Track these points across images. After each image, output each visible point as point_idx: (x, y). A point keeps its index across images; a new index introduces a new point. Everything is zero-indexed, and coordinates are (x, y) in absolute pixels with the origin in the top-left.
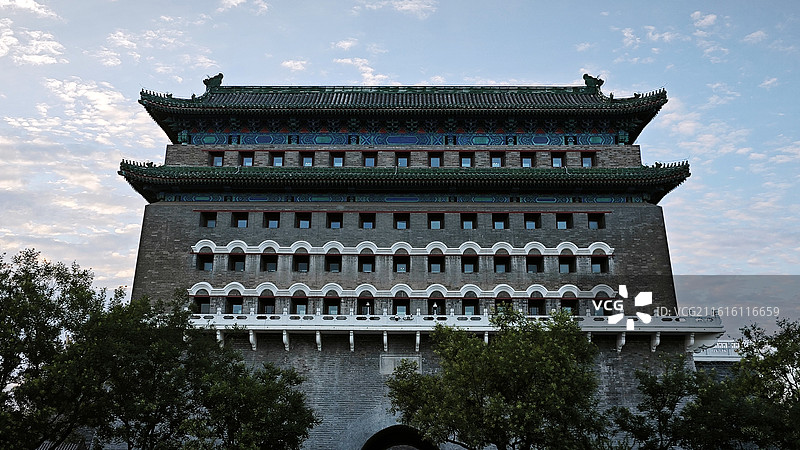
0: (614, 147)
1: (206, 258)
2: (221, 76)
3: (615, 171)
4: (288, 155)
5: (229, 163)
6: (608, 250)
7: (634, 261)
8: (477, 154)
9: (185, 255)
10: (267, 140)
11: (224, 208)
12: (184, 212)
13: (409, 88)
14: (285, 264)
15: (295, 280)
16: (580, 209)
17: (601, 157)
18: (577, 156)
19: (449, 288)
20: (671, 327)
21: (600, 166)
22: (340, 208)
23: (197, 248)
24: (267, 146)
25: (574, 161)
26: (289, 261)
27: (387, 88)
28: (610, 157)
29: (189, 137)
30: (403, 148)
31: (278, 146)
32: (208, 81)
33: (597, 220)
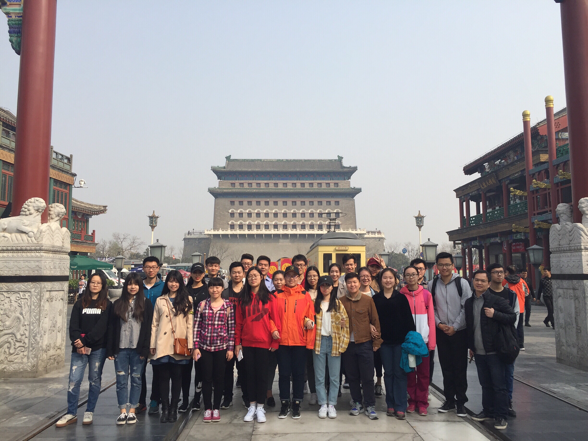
0: (343, 181)
1: (232, 214)
2: (230, 156)
3: (343, 189)
4: (253, 184)
5: (237, 188)
6: (340, 211)
8: (305, 184)
9: (227, 213)
10: (246, 179)
11: (237, 200)
12: (226, 201)
13: (287, 160)
15: (257, 220)
16: (333, 200)
17: (339, 184)
18: (333, 184)
19: (297, 221)
20: (354, 232)
21: (339, 187)
22: (268, 200)
23: (230, 211)
24: (247, 181)
25: (332, 186)
26: (255, 214)
27: (280, 160)
28: (342, 185)
29: (224, 178)
30: (285, 182)
31: (250, 181)
32: (227, 158)
33: (337, 203)
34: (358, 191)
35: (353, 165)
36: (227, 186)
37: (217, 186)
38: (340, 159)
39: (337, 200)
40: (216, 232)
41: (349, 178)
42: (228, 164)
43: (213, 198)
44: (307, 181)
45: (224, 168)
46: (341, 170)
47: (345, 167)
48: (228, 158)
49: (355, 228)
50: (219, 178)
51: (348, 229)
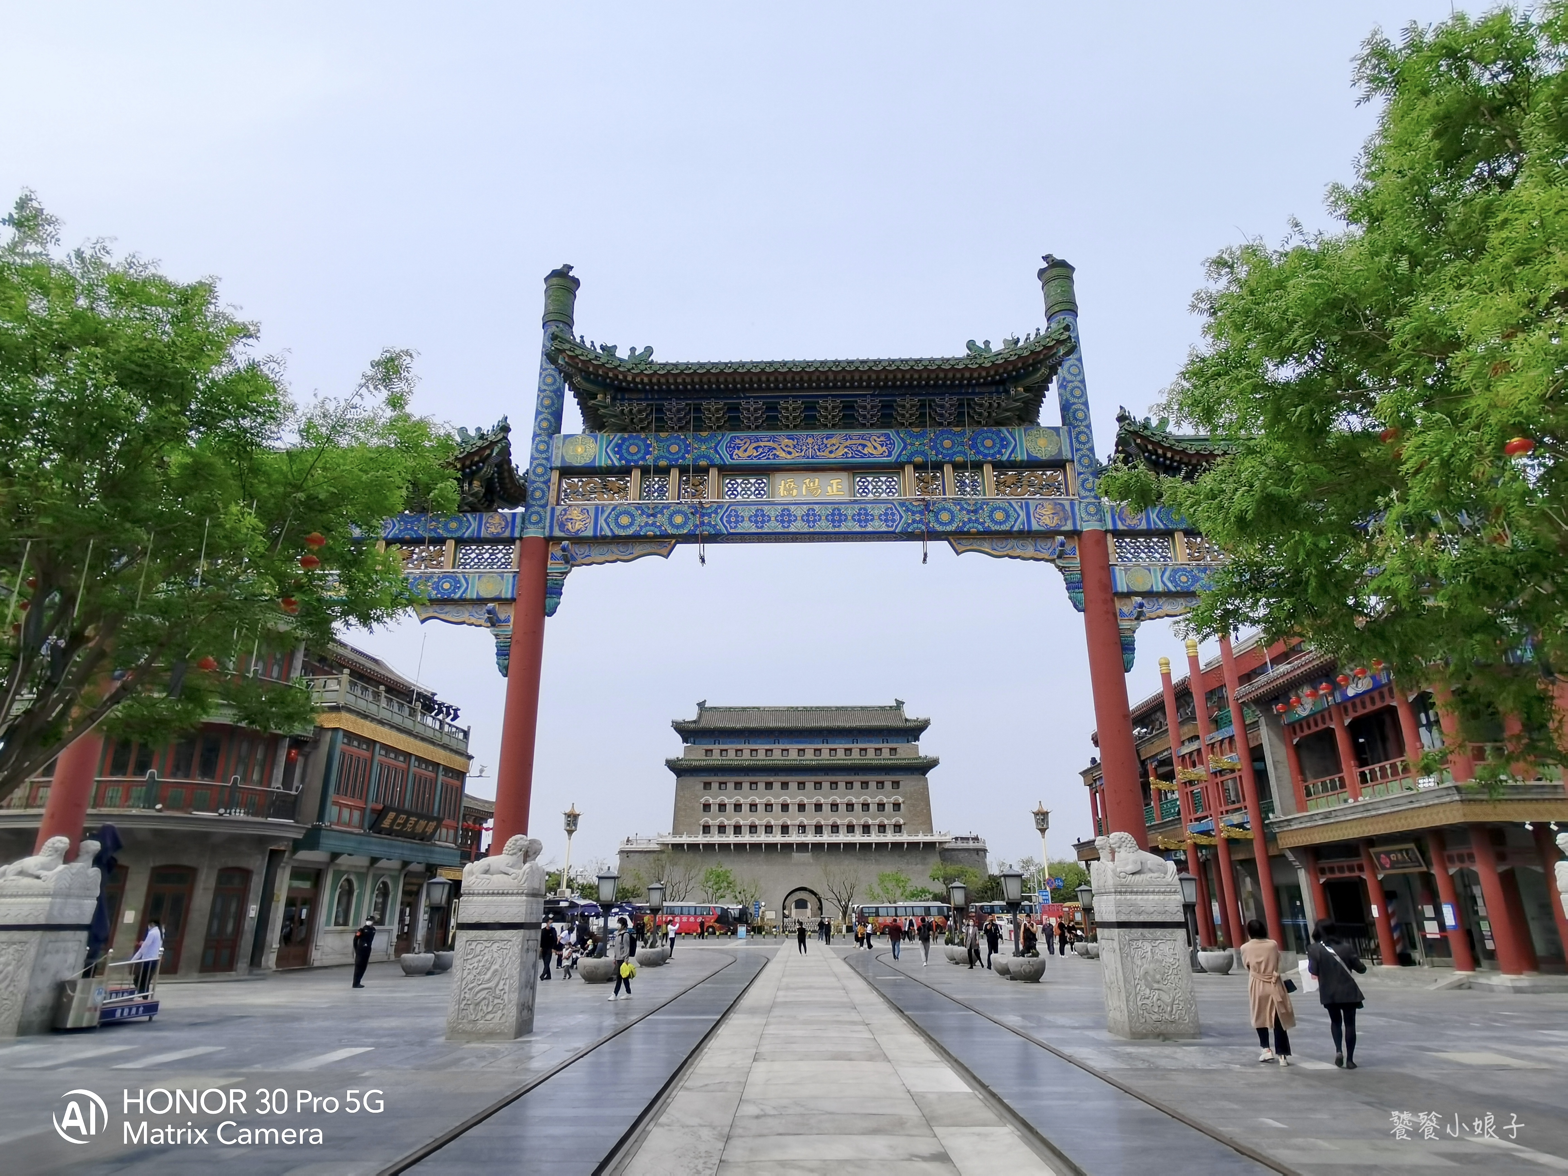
0: (906, 745)
1: (707, 807)
2: (705, 701)
3: (905, 759)
4: (744, 751)
5: (716, 759)
6: (901, 800)
7: (913, 805)
8: (838, 750)
9: (697, 804)
10: (732, 743)
11: (715, 780)
12: (695, 783)
13: (804, 707)
14: (745, 808)
15: (750, 817)
16: (888, 779)
17: (899, 751)
18: (887, 751)
19: (824, 820)
20: (928, 839)
21: (898, 755)
22: (772, 780)
23: (703, 800)
24: (734, 746)
26: (747, 806)
27: (791, 707)
28: (904, 752)
29: (694, 741)
30: (802, 747)
31: (739, 747)
32: (699, 704)
33: (896, 784)
34: (933, 763)
35: (922, 717)
36: (698, 755)
37: (681, 756)
38: (900, 704)
39: (896, 778)
40: (678, 840)
41: (917, 739)
42: (700, 716)
43: (673, 776)
44: (841, 746)
45: (695, 722)
46: (901, 724)
47: (906, 720)
48: (701, 705)
49: (930, 830)
50: (685, 740)
51: (916, 833)
